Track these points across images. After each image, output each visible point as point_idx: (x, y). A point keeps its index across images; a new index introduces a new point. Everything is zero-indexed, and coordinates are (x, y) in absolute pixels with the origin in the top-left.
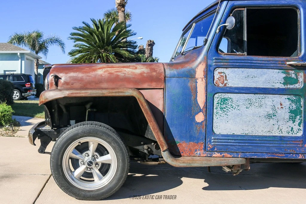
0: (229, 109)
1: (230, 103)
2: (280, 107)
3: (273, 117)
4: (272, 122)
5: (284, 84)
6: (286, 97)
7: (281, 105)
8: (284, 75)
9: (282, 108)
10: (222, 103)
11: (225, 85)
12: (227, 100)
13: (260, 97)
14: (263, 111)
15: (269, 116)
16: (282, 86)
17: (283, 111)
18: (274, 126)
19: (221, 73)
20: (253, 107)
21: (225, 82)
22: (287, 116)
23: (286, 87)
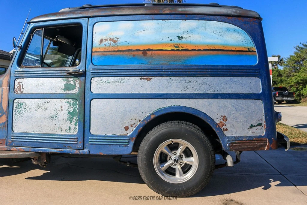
0: (24, 112)
1: (24, 107)
2: (60, 109)
3: (55, 118)
4: (54, 122)
5: (65, 90)
6: (65, 100)
7: (61, 107)
8: (65, 83)
9: (62, 110)
10: (19, 107)
11: (22, 92)
12: (22, 104)
13: (46, 101)
14: (48, 113)
15: (52, 117)
16: (63, 92)
17: (63, 112)
18: (56, 126)
19: (20, 82)
20: (40, 110)
21: (22, 90)
22: (66, 117)
23: (66, 92)
